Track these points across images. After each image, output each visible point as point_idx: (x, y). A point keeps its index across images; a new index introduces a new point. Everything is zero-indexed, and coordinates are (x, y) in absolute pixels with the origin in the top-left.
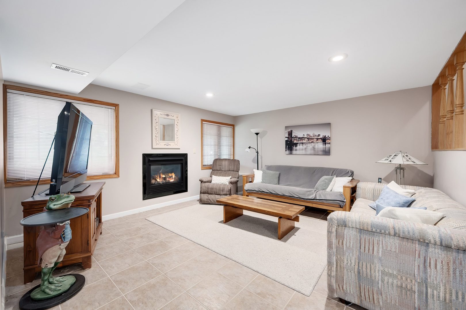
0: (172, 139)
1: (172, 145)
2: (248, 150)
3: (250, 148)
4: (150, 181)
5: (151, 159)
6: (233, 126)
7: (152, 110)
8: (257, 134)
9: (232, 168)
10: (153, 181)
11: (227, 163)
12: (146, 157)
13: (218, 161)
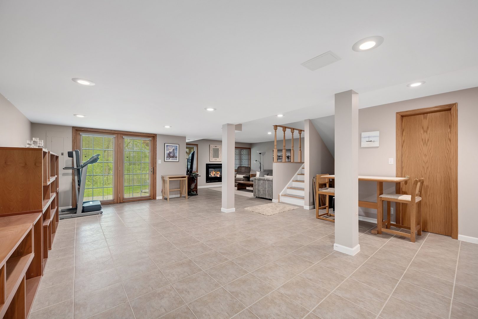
0: (218, 157)
1: (218, 160)
2: (255, 162)
3: (256, 161)
4: (209, 175)
5: (209, 166)
6: (250, 149)
7: (210, 145)
8: (260, 154)
9: (246, 171)
10: (210, 176)
11: (244, 168)
12: (207, 165)
13: (240, 168)
